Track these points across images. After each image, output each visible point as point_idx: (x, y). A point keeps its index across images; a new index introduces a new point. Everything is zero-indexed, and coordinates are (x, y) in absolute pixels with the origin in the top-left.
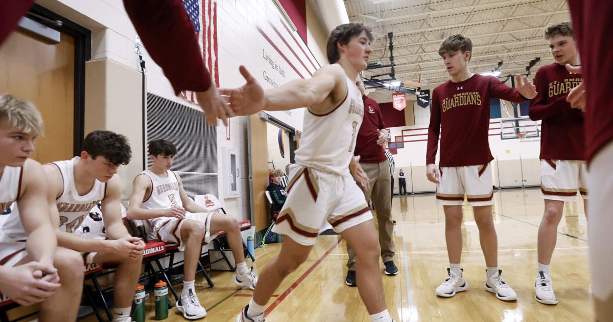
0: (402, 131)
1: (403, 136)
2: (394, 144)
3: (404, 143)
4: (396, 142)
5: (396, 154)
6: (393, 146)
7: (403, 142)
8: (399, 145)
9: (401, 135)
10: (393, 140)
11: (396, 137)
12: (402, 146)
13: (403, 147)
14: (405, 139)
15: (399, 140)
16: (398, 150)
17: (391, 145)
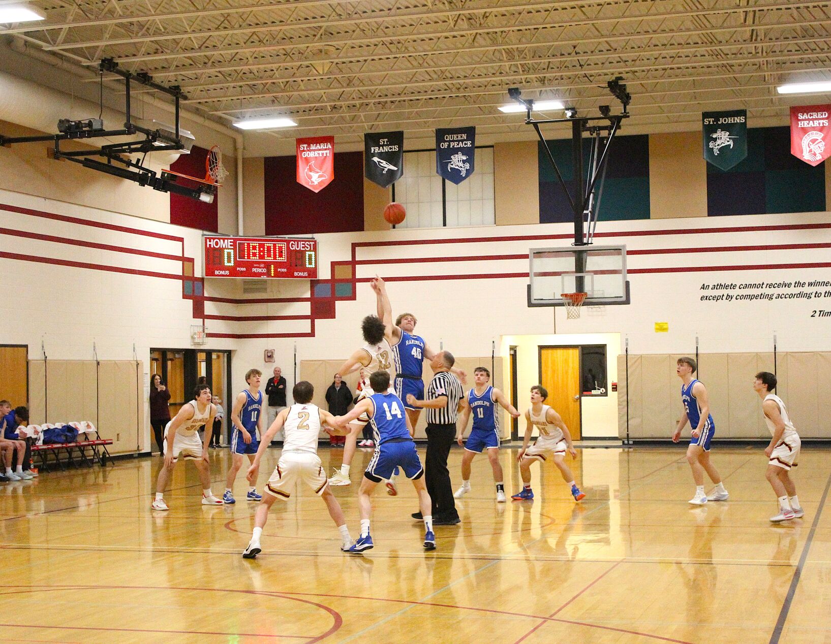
0: (354, 246)
1: (354, 263)
2: (329, 285)
3: (358, 284)
4: (333, 281)
5: (332, 316)
6: (324, 292)
7: (354, 281)
8: (341, 289)
9: (349, 258)
10: (324, 273)
11: (334, 264)
12: (350, 295)
13: (353, 298)
14: (362, 271)
15: (344, 273)
16: (339, 305)
17: (318, 288)
